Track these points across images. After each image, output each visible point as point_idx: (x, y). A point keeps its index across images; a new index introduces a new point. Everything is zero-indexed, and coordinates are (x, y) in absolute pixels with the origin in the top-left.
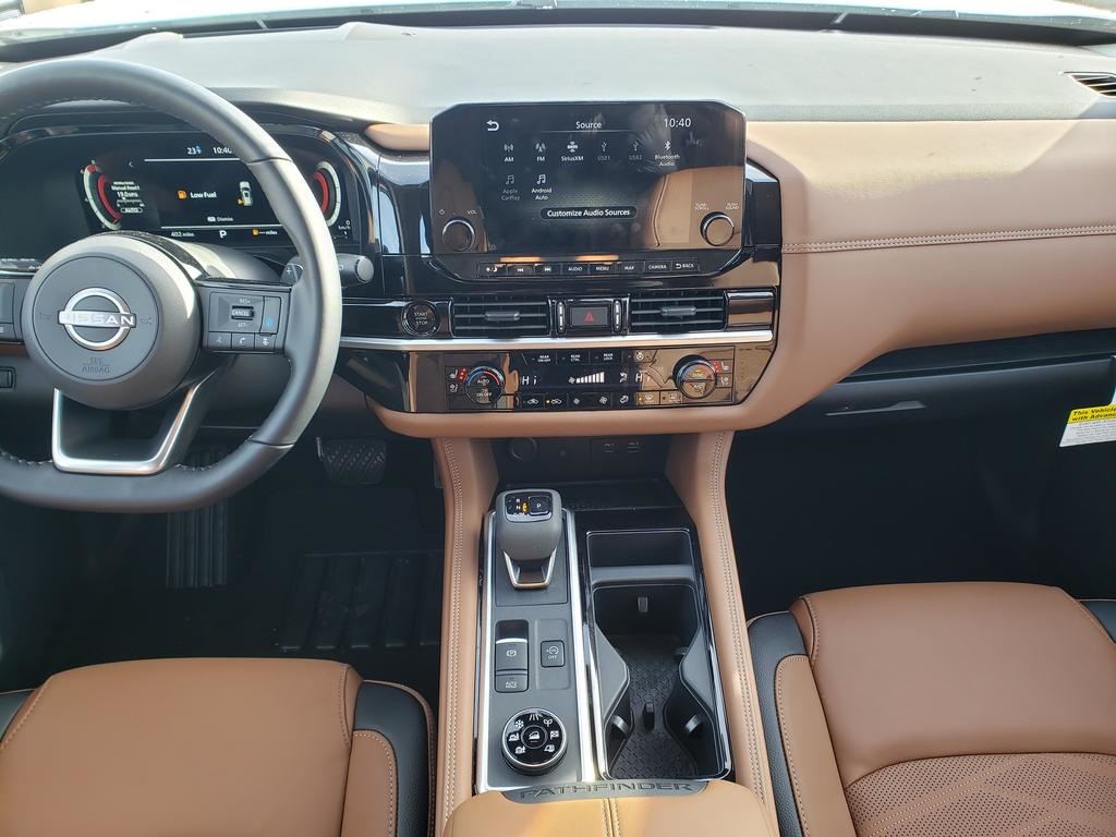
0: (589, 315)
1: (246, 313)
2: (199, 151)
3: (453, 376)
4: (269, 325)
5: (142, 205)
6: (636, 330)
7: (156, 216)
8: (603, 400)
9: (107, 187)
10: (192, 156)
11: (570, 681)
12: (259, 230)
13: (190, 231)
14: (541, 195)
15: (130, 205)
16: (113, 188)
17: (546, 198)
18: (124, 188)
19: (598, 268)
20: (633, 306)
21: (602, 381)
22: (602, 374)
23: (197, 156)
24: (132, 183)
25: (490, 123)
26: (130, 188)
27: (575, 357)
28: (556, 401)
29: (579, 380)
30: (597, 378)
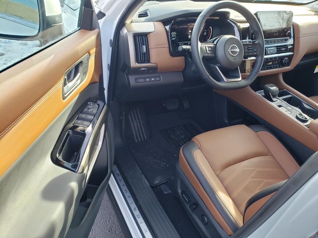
7: (177, 40)
24: (175, 32)
26: (174, 34)
27: (269, 59)
28: (266, 68)
29: (269, 64)
30: (271, 63)
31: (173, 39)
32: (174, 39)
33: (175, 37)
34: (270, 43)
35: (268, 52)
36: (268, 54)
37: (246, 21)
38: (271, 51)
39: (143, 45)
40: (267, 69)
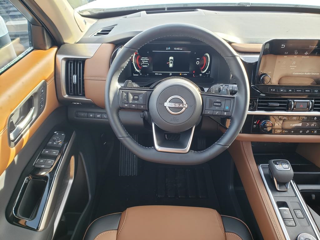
0: (302, 105)
1: (219, 104)
2: (170, 49)
3: (255, 122)
4: (227, 108)
5: (148, 65)
6: (315, 110)
7: (152, 68)
8: (301, 132)
9: (140, 59)
10: (167, 50)
11: (308, 223)
12: (182, 73)
13: (161, 73)
14: (292, 68)
15: (145, 65)
16: (141, 59)
17: (294, 69)
18: (145, 59)
19: (306, 91)
20: (315, 103)
21: (301, 125)
22: (301, 124)
23: (169, 50)
24: (147, 58)
25: (282, 45)
26: (146, 60)
31: (144, 66)
32: (146, 66)
33: (147, 65)
39: (74, 74)
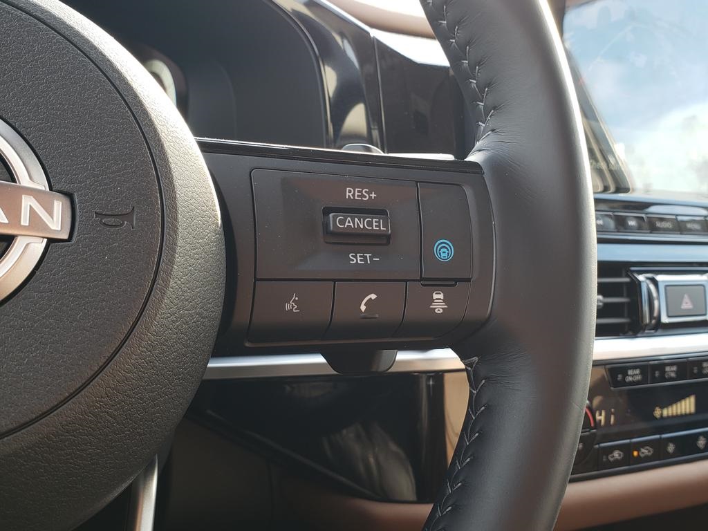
19: (688, 225)
21: (693, 409)
22: (693, 398)
27: (671, 371)
28: (645, 451)
29: (666, 412)
30: (687, 406)
34: (666, 231)
35: (661, 305)
36: (659, 328)
37: (426, 26)
38: (687, 305)
40: (660, 458)
